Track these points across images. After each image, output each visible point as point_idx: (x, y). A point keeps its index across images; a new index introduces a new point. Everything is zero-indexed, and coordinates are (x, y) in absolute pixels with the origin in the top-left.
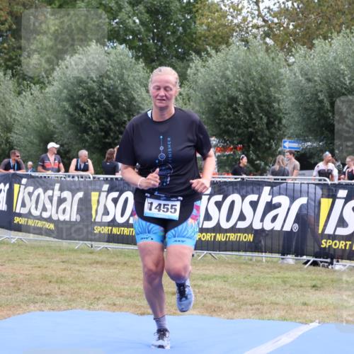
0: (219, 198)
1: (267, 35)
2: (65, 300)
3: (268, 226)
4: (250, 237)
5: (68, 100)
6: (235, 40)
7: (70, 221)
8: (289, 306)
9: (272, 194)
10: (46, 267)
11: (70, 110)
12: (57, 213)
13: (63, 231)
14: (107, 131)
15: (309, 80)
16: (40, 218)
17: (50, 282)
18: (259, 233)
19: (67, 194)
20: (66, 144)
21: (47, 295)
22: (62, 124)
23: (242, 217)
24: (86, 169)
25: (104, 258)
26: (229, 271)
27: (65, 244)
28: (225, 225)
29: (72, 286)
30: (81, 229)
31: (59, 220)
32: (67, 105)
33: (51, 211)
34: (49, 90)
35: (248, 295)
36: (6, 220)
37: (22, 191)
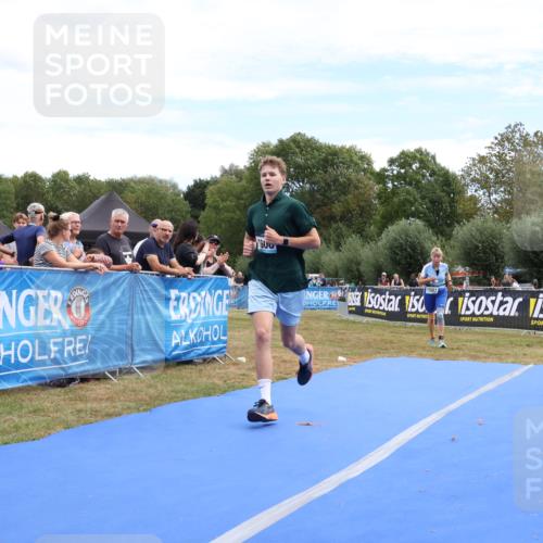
0: (474, 298)
1: (495, 213)
3: (501, 313)
4: (492, 319)
5: (389, 249)
8: (516, 356)
9: (503, 296)
10: (383, 335)
12: (387, 307)
13: (391, 316)
14: (410, 264)
16: (378, 309)
17: (386, 343)
19: (393, 297)
20: (389, 272)
21: (386, 349)
22: (386, 261)
23: (487, 309)
24: (400, 284)
25: (412, 330)
26: (480, 337)
27: (391, 323)
28: (477, 313)
29: (397, 345)
30: (401, 315)
31: (388, 310)
32: (388, 252)
33: (384, 306)
34: (380, 244)
35: (493, 350)
36: (360, 311)
37: (369, 296)
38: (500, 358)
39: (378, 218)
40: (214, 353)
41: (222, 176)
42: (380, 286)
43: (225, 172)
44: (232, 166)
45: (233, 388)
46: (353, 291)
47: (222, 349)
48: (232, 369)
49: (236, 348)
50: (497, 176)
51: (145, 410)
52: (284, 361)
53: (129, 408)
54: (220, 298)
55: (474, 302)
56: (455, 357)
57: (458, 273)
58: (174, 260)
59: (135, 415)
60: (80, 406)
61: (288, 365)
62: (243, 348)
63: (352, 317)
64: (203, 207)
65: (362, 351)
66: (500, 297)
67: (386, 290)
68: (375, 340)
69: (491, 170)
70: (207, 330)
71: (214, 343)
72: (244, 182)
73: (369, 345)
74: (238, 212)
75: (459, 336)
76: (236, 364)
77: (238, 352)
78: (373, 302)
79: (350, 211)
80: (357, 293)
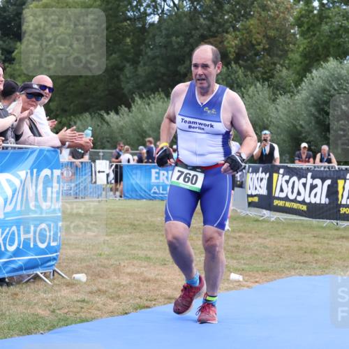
2: (319, 267)
5: (314, 105)
7: (320, 204)
10: (301, 241)
11: (316, 114)
12: (310, 196)
13: (314, 211)
16: (295, 201)
17: (305, 252)
19: (318, 182)
20: (312, 141)
21: (304, 263)
22: (309, 125)
24: (329, 161)
27: (315, 222)
29: (324, 256)
31: (310, 202)
32: (313, 110)
33: (305, 196)
34: (298, 97)
36: (266, 202)
37: (280, 179)
39: (296, 56)
40: (36, 266)
42: (298, 165)
45: (66, 322)
46: (256, 171)
47: (49, 260)
48: (65, 292)
49: (72, 260)
52: (147, 281)
54: (48, 181)
61: (152, 286)
62: (82, 260)
63: (254, 213)
65: (268, 265)
67: (308, 170)
68: (288, 249)
73: (280, 255)
76: (71, 284)
77: (75, 266)
78: (287, 189)
79: (253, 45)
80: (261, 175)
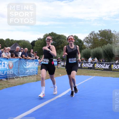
1: (89, 48)
3: (90, 67)
4: (88, 68)
6: (86, 48)
8: (92, 75)
15: (94, 52)
18: (89, 67)
23: (87, 66)
26: (86, 71)
28: (85, 67)
35: (88, 73)
36: (64, 66)
38: (89, 75)
40: (35, 74)
41: (38, 40)
43: (39, 39)
44: (40, 38)
45: (39, 80)
46: (62, 62)
47: (37, 73)
48: (39, 77)
50: (90, 41)
51: (21, 85)
53: (18, 84)
54: (36, 63)
55: (85, 64)
56: (81, 75)
57: (82, 59)
58: (28, 56)
59: (19, 86)
60: (9, 84)
63: (62, 67)
64: (34, 46)
65: (63, 74)
66: (89, 64)
69: (89, 40)
70: (34, 69)
71: (35, 72)
72: (42, 41)
74: (41, 47)
75: (82, 71)
77: (40, 74)
79: (62, 47)
80: (63, 63)
